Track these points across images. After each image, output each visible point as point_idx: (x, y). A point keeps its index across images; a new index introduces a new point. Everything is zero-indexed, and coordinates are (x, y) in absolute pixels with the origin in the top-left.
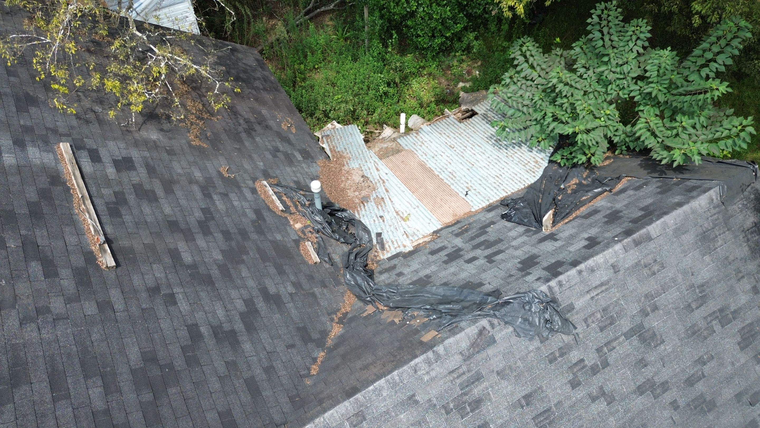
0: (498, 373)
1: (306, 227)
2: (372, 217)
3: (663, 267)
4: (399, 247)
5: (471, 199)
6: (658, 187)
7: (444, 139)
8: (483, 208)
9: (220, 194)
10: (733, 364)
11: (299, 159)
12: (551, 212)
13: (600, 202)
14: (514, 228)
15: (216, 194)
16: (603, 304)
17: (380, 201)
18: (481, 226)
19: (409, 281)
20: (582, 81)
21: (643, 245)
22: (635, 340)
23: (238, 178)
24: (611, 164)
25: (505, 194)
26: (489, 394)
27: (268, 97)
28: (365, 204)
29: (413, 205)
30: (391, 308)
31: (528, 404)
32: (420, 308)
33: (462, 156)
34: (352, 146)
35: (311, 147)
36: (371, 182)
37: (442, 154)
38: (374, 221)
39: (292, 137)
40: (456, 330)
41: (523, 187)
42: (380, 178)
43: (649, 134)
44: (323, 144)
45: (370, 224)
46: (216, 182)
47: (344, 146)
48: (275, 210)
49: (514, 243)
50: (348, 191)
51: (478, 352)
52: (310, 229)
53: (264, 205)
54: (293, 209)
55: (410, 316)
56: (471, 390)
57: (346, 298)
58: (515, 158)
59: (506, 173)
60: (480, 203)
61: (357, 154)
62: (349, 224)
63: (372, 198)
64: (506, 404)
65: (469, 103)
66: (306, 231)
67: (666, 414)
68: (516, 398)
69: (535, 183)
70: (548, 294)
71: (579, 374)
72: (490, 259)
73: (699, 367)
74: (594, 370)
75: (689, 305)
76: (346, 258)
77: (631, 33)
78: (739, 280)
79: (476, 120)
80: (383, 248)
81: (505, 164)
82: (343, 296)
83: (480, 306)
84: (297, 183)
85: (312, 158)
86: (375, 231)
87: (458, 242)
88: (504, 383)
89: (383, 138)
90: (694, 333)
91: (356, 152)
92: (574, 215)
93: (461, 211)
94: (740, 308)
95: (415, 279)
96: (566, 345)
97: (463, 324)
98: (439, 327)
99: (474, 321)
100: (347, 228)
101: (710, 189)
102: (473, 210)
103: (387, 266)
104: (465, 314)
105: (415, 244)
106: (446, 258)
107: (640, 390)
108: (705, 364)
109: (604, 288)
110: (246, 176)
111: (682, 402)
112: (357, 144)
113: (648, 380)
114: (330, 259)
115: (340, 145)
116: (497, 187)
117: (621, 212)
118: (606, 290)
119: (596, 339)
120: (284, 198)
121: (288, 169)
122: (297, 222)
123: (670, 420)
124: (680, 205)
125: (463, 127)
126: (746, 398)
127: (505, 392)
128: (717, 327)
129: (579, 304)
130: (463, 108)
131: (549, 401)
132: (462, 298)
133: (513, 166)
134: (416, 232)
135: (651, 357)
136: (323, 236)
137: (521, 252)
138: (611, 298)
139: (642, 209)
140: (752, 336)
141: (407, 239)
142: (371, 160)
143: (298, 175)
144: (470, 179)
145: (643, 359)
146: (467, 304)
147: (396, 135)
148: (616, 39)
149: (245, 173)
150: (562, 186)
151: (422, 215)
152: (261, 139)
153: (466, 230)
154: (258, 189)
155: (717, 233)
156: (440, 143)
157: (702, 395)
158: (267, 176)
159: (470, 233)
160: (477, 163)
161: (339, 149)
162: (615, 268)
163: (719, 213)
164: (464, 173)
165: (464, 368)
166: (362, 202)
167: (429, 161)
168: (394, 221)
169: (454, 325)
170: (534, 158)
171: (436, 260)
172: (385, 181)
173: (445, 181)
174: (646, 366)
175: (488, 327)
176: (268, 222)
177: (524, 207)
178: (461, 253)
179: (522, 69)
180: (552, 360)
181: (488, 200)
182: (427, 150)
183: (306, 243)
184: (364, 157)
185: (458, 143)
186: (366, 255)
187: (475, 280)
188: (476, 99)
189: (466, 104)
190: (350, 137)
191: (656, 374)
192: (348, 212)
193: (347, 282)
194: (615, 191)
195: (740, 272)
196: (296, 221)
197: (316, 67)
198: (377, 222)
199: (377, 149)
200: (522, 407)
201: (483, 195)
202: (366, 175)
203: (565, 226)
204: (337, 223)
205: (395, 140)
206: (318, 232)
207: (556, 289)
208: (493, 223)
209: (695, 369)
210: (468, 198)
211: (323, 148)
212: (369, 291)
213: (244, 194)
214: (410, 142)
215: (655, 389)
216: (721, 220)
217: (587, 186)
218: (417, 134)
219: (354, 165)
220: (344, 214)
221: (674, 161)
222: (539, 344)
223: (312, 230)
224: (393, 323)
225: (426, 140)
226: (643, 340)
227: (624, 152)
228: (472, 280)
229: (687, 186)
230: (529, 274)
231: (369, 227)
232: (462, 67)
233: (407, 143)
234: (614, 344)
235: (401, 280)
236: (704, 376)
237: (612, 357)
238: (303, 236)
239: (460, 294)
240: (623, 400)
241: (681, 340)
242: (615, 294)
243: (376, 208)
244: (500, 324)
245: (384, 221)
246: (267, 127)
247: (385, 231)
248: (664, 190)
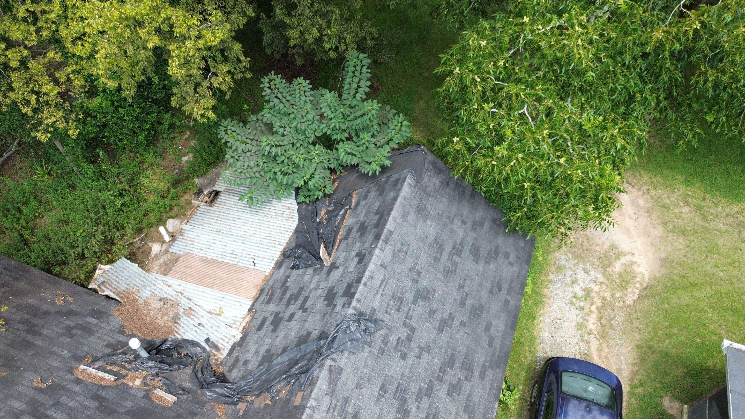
0: (356, 388)
1: (145, 378)
2: (192, 329)
3: (409, 245)
4: (230, 339)
5: (260, 266)
6: (376, 191)
7: (207, 228)
8: (274, 268)
9: (52, 406)
10: (478, 275)
11: (95, 323)
12: (322, 246)
13: (349, 221)
14: (305, 273)
15: (48, 410)
16: (390, 293)
17: (189, 312)
18: (281, 284)
19: (257, 364)
20: (285, 137)
21: (390, 239)
22: (420, 302)
23: (56, 381)
24: (339, 184)
25: (281, 248)
26: (359, 405)
27: (23, 285)
28: (179, 322)
29: (218, 298)
30: (257, 395)
31: (385, 392)
32: (279, 381)
33: (231, 235)
34: (132, 278)
35: (96, 304)
36: (171, 300)
37: (214, 241)
38: (196, 331)
39: (73, 307)
40: (314, 381)
41: (291, 234)
42: (177, 292)
43: (350, 156)
44: (104, 292)
45: (195, 337)
46: (40, 399)
47: (125, 283)
48: (109, 384)
49: (312, 286)
50: (156, 320)
51: (336, 384)
52: (149, 378)
53: (97, 387)
54: (123, 372)
55: (276, 392)
56: (347, 412)
57: (217, 411)
58: (272, 213)
59: (273, 230)
60: (269, 266)
61: (142, 283)
62: (178, 349)
63: (181, 314)
64: (373, 402)
65: (208, 186)
66: (148, 381)
67: (461, 332)
68: (376, 394)
69: (298, 226)
70: (355, 313)
71: (403, 348)
72: (303, 308)
73: (462, 290)
74: (409, 339)
75: (436, 258)
76: (196, 381)
77: (298, 91)
78: (452, 223)
79: (222, 198)
80: (218, 349)
81: (268, 223)
82: (214, 411)
83: (318, 352)
84: (109, 345)
85: (105, 313)
86: (203, 340)
87: (272, 308)
88: (364, 390)
89: (155, 255)
90: (448, 273)
91: (140, 282)
92: (338, 241)
93: (259, 281)
94: (463, 239)
95: (259, 359)
96: (384, 336)
97: (316, 373)
98: (301, 387)
99: (322, 367)
100: (178, 353)
101: (406, 178)
102: (267, 274)
103: (231, 362)
104: (313, 366)
105: (241, 329)
106: (272, 327)
107: (440, 330)
108: (463, 286)
109: (384, 283)
110: (61, 373)
111: (465, 319)
112: (136, 275)
113: (441, 320)
114: (183, 390)
115: (120, 284)
116: (273, 245)
117: (365, 222)
118: (387, 283)
119: (399, 319)
120: (109, 367)
121: (92, 339)
122: (135, 380)
123: (466, 335)
124: (395, 199)
125: (216, 210)
126: (495, 290)
127: (367, 396)
128: (457, 259)
129: (376, 305)
130: (206, 192)
131: (396, 379)
132: (303, 353)
133: (275, 221)
134: (235, 319)
135: (434, 305)
136: (164, 375)
137: (321, 290)
138: (392, 287)
139: (376, 213)
140: (477, 251)
141: (232, 329)
142: (158, 281)
143: (105, 337)
144: (249, 250)
145: (431, 310)
146: (309, 356)
147: (165, 247)
148: (291, 98)
149: (58, 372)
150: (318, 220)
151: (231, 302)
152: (48, 329)
153: (273, 294)
154: (81, 377)
155: (425, 203)
156: (206, 233)
157: (473, 306)
158: (79, 359)
159: (276, 295)
160: (247, 234)
161: (122, 288)
162: (383, 266)
163: (418, 190)
164: (242, 248)
165: (334, 401)
166: (175, 322)
167: (208, 254)
168: (212, 321)
169: (310, 378)
170: (285, 206)
171: (266, 333)
172: (182, 292)
173: (231, 262)
174: (434, 313)
175: (332, 363)
176: (111, 398)
177: (302, 253)
178: (280, 315)
179: (237, 147)
180: (382, 352)
181: (273, 259)
182: (199, 245)
183: (156, 392)
184: (150, 282)
185: (221, 225)
186: (209, 364)
187: (304, 333)
188: (212, 180)
189: (206, 188)
190: (125, 272)
191: (442, 313)
192: (170, 339)
193: (210, 398)
194: (353, 206)
195: (450, 217)
196: (133, 380)
197: (37, 214)
198: (198, 331)
199: (157, 268)
200: (383, 396)
201: (267, 257)
202: (162, 297)
203: (337, 253)
204: (168, 356)
205: (166, 251)
206: (157, 375)
207: (358, 306)
208: (288, 277)
209: (461, 294)
210: (258, 267)
211: (107, 296)
212: (232, 393)
213: (72, 391)
214: (181, 247)
215: (448, 323)
216: (422, 193)
217: (334, 211)
218: (182, 235)
219: (145, 294)
220: (168, 344)
221: (375, 171)
222: (369, 349)
223: (152, 378)
224: (266, 405)
225: (193, 237)
226: (424, 298)
227: (342, 171)
228: (301, 334)
229: (392, 181)
230: (335, 305)
231: (195, 340)
232: (176, 144)
233: (179, 249)
234: (411, 313)
235: (250, 366)
236: (467, 294)
237: (414, 323)
238: (148, 388)
239: (300, 351)
240: (434, 344)
241: (443, 282)
242: (393, 282)
243: (190, 320)
244: (338, 356)
245: (204, 327)
246: (46, 313)
247: (210, 334)
248: (381, 192)
